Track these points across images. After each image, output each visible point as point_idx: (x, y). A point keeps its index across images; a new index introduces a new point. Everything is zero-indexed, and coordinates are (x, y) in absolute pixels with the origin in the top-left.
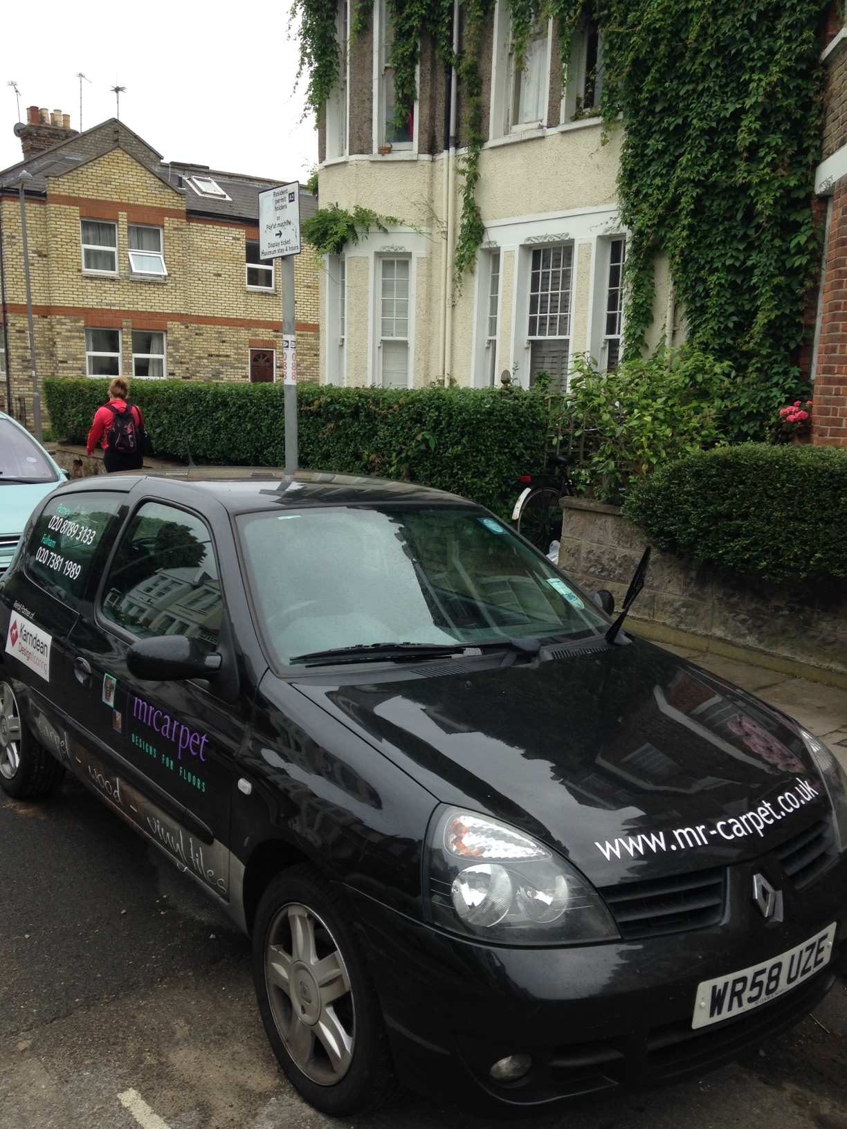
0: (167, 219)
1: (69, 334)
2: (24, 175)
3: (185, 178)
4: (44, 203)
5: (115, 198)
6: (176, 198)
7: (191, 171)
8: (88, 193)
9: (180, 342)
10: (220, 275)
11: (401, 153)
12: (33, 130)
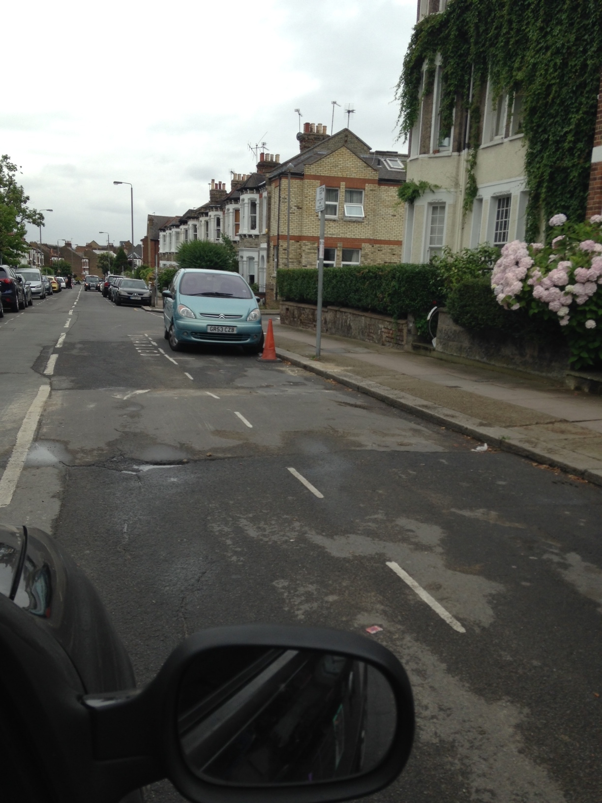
0: (367, 185)
1: (309, 251)
2: (290, 166)
3: (382, 160)
4: (302, 179)
5: (340, 175)
6: (374, 173)
7: (387, 155)
8: (325, 173)
9: (368, 255)
10: (395, 216)
11: (445, 152)
12: (306, 136)
